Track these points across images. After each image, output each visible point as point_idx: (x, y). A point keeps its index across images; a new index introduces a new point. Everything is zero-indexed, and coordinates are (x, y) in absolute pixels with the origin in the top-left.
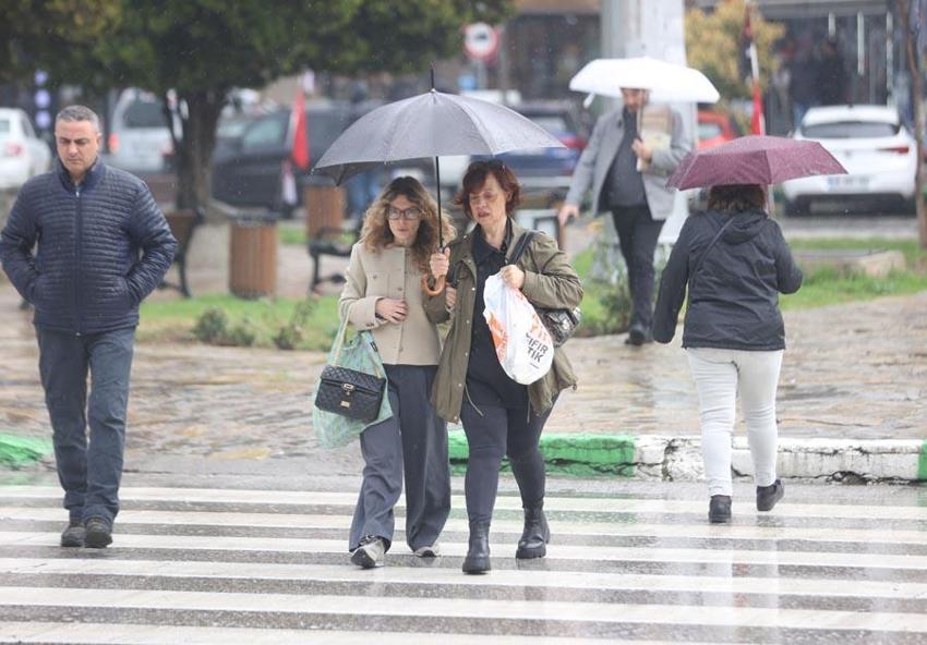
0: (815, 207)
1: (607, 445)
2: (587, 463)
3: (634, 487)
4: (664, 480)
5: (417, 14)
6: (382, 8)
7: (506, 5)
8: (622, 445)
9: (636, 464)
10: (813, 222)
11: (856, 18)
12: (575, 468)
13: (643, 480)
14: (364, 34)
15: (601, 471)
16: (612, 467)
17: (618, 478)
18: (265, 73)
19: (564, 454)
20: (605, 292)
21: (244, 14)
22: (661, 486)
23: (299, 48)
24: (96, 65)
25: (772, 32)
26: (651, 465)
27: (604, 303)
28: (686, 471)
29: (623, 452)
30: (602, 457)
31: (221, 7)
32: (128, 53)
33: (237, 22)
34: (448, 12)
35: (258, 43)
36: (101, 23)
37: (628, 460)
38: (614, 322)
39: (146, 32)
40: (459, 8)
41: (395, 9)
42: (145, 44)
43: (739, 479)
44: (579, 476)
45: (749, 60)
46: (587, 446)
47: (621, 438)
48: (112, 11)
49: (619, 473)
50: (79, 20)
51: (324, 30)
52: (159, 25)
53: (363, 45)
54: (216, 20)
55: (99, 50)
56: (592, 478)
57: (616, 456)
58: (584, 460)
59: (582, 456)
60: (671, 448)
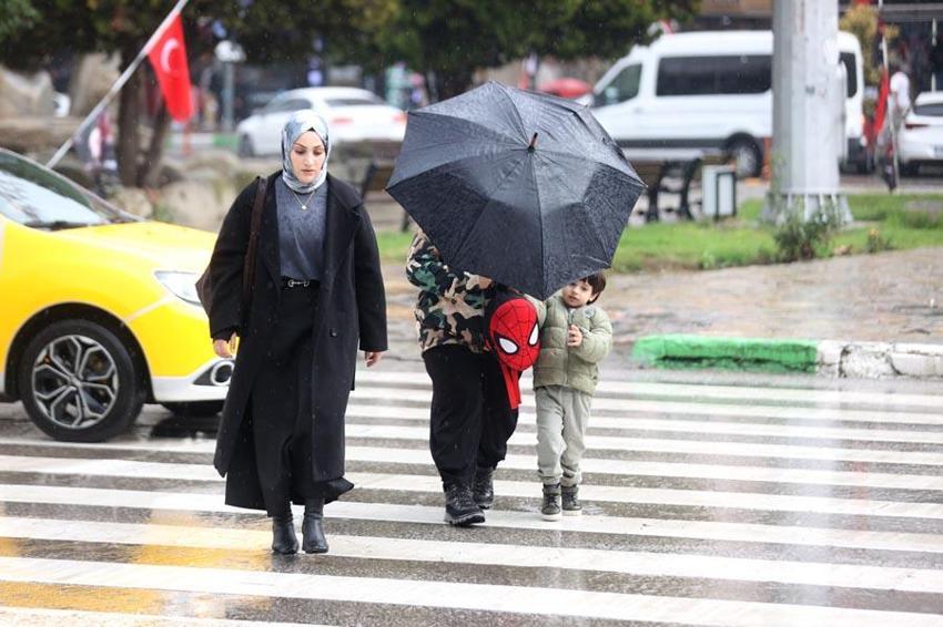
0: (922, 170)
1: (795, 349)
2: (779, 362)
3: (816, 381)
4: (840, 376)
5: (624, 12)
6: (597, 6)
7: (695, 6)
8: (807, 349)
9: (818, 363)
10: (921, 182)
11: (931, 23)
12: (769, 366)
13: (823, 376)
14: (582, 27)
15: (790, 369)
16: (799, 365)
17: (803, 374)
18: (502, 57)
19: (760, 355)
20: (777, 232)
21: (490, 10)
22: (838, 382)
23: (532, 37)
24: (374, 49)
25: (890, 32)
26: (830, 365)
27: (778, 239)
28: (857, 370)
29: (807, 354)
30: (790, 358)
31: (472, 5)
32: (400, 40)
33: (483, 16)
34: (648, 10)
35: (499, 32)
36: (384, 16)
37: (812, 360)
38: (784, 254)
39: (414, 24)
40: (657, 8)
41: (607, 9)
42: (413, 34)
43: (899, 377)
44: (772, 372)
45: (882, 52)
46: (779, 349)
47: (806, 343)
48: (393, 7)
49: (805, 370)
50: (368, 13)
51: (551, 24)
52: (424, 19)
53: (581, 36)
54: (469, 14)
55: (379, 39)
56: (784, 374)
57: (802, 357)
58: (777, 359)
59: (776, 356)
60: (845, 352)
